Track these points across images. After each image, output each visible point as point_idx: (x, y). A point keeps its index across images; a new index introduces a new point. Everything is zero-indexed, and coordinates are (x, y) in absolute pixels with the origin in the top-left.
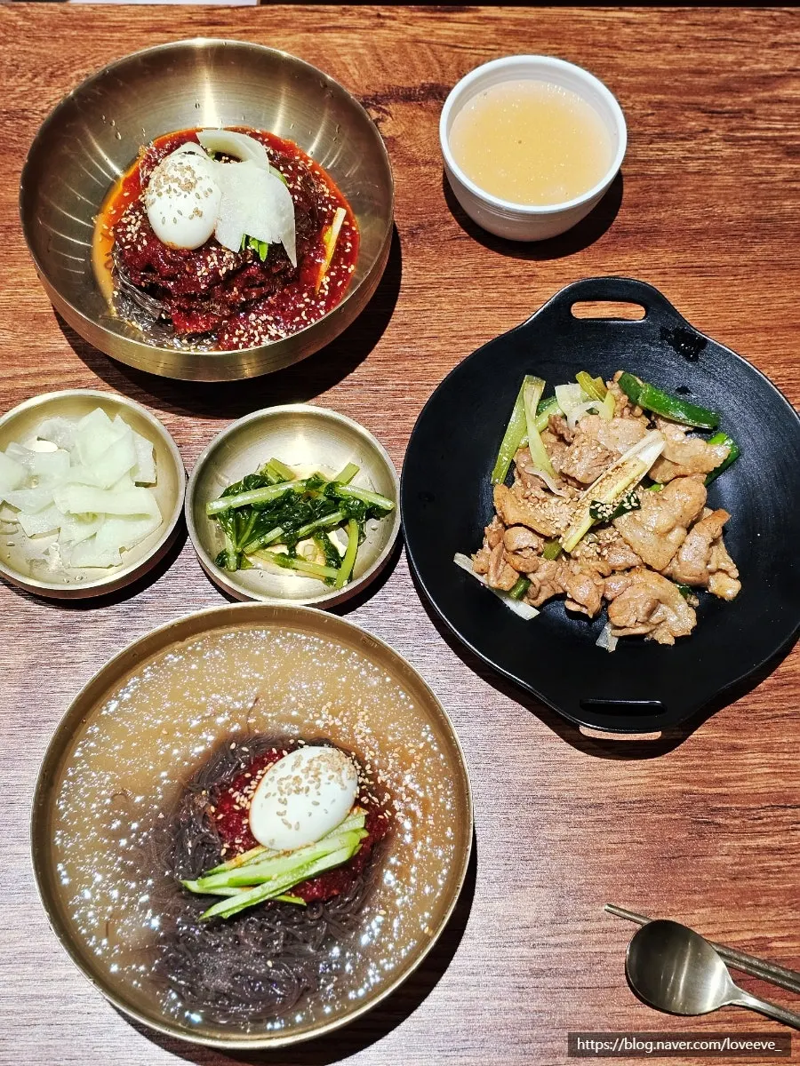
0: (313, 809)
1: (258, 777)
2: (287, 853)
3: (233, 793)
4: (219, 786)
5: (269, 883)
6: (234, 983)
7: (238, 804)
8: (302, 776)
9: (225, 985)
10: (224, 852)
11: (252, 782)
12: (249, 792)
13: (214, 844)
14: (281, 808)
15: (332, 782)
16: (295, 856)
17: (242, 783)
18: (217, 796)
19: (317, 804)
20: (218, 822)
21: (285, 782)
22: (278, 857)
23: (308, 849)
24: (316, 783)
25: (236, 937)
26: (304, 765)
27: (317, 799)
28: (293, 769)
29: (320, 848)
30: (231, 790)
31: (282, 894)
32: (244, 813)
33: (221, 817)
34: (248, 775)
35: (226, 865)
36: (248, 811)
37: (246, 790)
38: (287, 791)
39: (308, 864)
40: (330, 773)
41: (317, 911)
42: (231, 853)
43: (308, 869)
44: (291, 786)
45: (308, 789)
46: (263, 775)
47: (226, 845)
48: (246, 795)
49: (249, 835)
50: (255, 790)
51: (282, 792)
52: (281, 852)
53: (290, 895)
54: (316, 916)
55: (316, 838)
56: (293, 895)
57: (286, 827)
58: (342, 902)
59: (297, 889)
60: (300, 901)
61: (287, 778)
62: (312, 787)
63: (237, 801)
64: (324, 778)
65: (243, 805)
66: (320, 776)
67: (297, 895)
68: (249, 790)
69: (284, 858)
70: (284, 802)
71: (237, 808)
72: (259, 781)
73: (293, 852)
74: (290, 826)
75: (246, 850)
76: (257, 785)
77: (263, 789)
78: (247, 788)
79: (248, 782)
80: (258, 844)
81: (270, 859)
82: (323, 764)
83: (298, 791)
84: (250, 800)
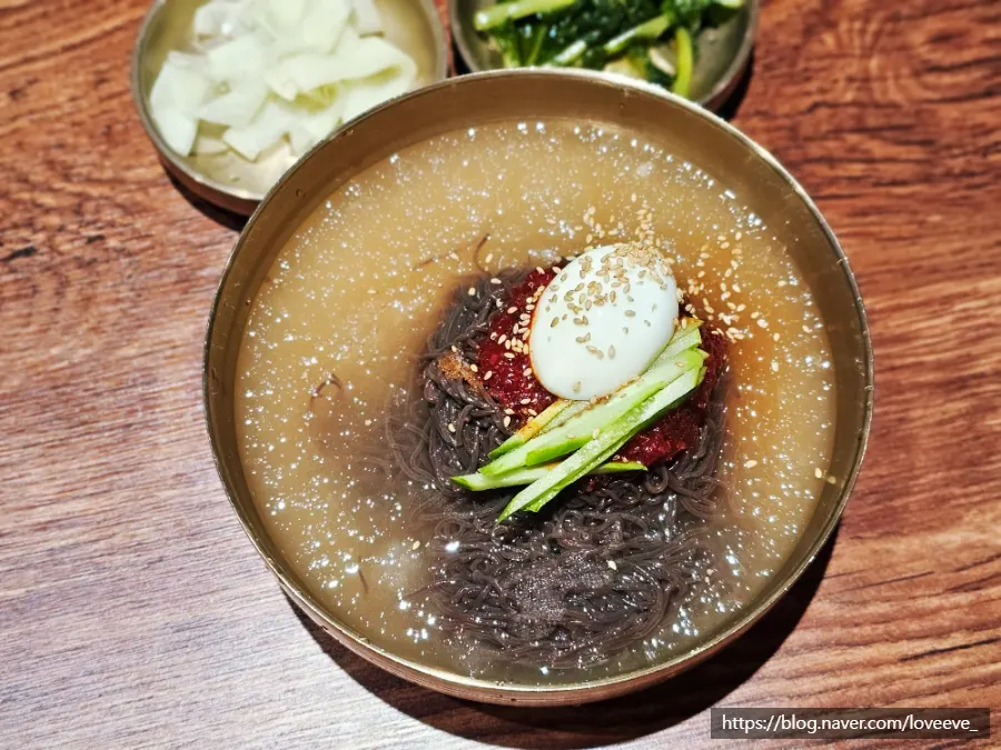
0: (627, 322)
1: (529, 307)
2: (601, 400)
3: (498, 338)
4: (473, 338)
5: (589, 446)
6: (570, 606)
7: (511, 351)
8: (599, 280)
9: (556, 613)
10: (507, 421)
11: (523, 317)
12: (521, 331)
13: (490, 416)
14: (582, 331)
15: (645, 279)
16: (615, 401)
17: (506, 324)
18: (475, 351)
19: (631, 314)
20: (488, 384)
21: (576, 296)
22: (591, 407)
23: (634, 385)
24: (623, 285)
25: (553, 542)
26: (597, 265)
27: (631, 307)
28: (582, 276)
29: (651, 381)
30: (494, 334)
31: (610, 460)
32: (523, 359)
33: (489, 375)
34: (512, 310)
35: (517, 437)
36: (527, 356)
37: (516, 329)
38: (582, 306)
39: (639, 406)
40: (639, 269)
41: (661, 480)
42: (519, 420)
43: (641, 413)
44: (589, 298)
45: (614, 296)
46: (535, 304)
47: (509, 411)
48: (519, 336)
49: (539, 388)
50: (529, 326)
51: (575, 309)
52: (594, 401)
53: (620, 460)
54: (660, 488)
55: (641, 369)
56: (625, 459)
57: (595, 357)
58: (691, 461)
59: (627, 449)
60: (638, 465)
61: (579, 288)
62: (619, 291)
63: (508, 346)
64: (633, 276)
65: (519, 350)
66: (625, 275)
67: (632, 458)
68: (520, 327)
69: (599, 409)
70: (584, 322)
71: (510, 356)
72: (532, 313)
73: (610, 396)
74: (600, 355)
75: (539, 412)
76: (531, 319)
77: (543, 317)
78: (516, 326)
79: (516, 318)
80: (555, 398)
81: (579, 415)
82: (625, 259)
83: (600, 301)
84: (526, 342)
